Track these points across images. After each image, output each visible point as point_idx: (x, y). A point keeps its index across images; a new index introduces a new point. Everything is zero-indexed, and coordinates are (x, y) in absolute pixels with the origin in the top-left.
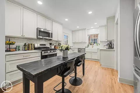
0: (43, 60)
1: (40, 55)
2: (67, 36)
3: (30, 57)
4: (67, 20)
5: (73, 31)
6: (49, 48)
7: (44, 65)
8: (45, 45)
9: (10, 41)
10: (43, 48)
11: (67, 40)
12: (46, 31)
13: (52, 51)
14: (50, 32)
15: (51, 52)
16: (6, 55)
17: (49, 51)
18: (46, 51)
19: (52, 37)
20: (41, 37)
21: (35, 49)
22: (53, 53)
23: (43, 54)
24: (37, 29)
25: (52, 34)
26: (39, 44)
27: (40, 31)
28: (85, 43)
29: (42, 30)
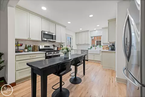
0: (47, 60)
1: (45, 56)
2: (70, 38)
3: (36, 57)
4: (69, 23)
5: (76, 33)
6: (53, 49)
7: (48, 63)
8: (49, 47)
9: (18, 44)
10: (47, 50)
11: (70, 42)
12: (50, 34)
13: (56, 52)
14: (54, 35)
15: (54, 53)
16: (16, 55)
17: (52, 53)
18: (50, 53)
19: (55, 39)
20: (45, 39)
21: (40, 50)
22: (57, 54)
23: (47, 55)
24: (42, 32)
25: (55, 36)
26: (43, 46)
27: (44, 34)
28: (88, 44)
29: (46, 33)
